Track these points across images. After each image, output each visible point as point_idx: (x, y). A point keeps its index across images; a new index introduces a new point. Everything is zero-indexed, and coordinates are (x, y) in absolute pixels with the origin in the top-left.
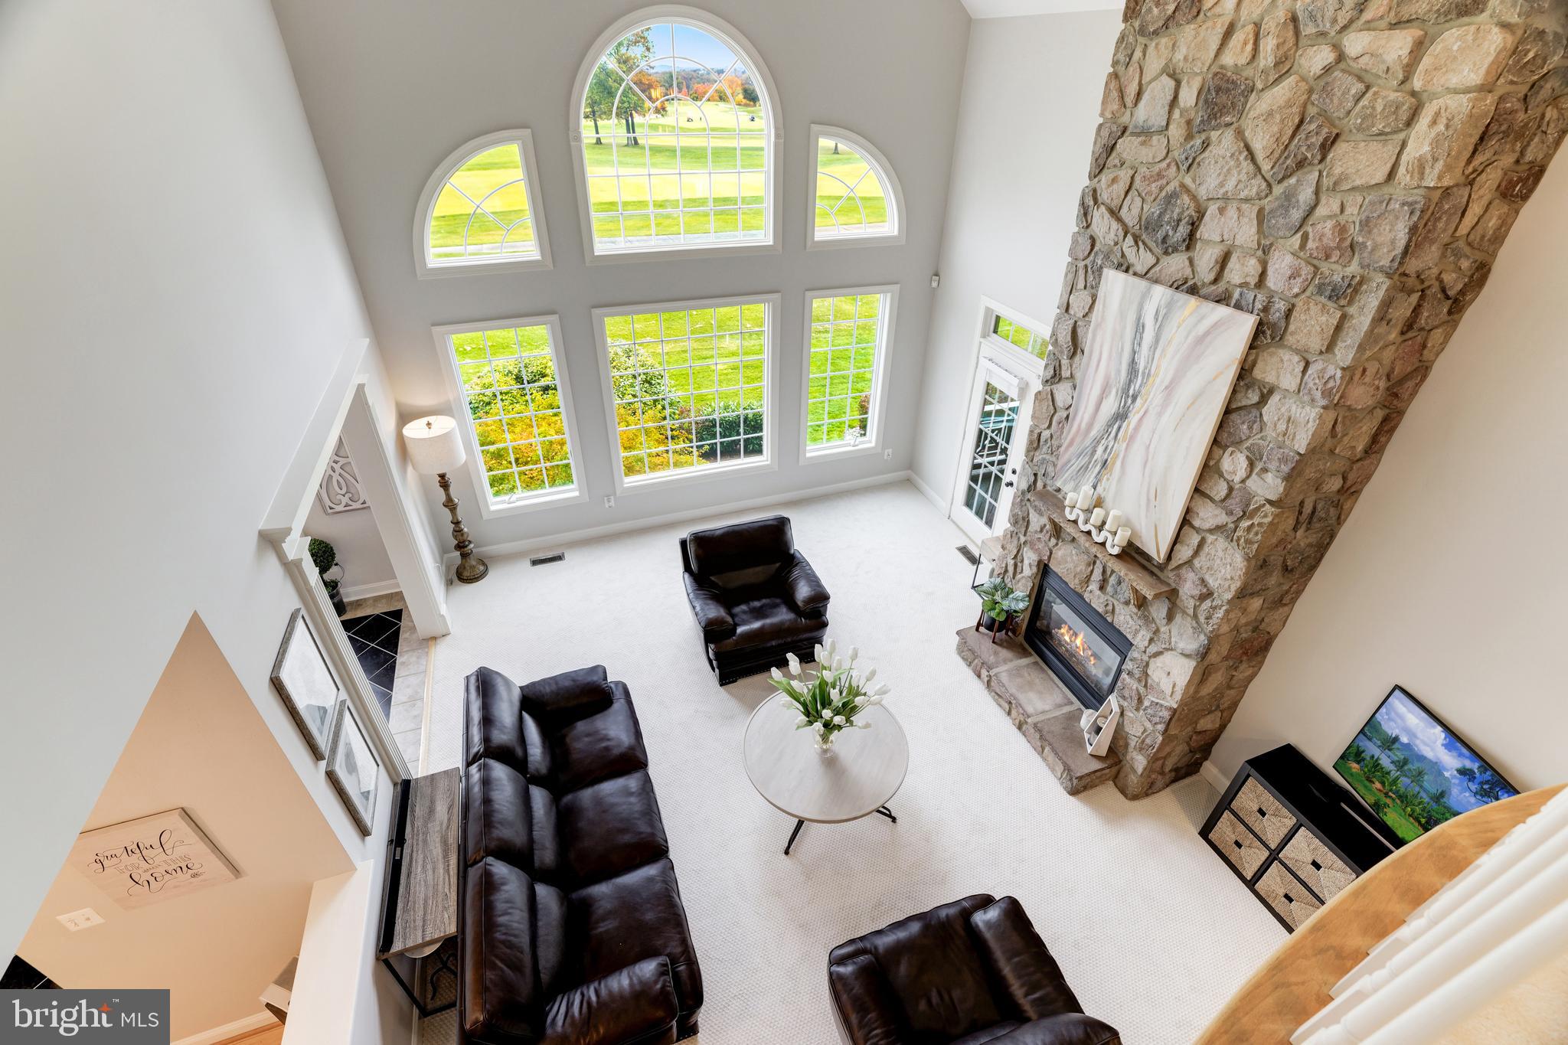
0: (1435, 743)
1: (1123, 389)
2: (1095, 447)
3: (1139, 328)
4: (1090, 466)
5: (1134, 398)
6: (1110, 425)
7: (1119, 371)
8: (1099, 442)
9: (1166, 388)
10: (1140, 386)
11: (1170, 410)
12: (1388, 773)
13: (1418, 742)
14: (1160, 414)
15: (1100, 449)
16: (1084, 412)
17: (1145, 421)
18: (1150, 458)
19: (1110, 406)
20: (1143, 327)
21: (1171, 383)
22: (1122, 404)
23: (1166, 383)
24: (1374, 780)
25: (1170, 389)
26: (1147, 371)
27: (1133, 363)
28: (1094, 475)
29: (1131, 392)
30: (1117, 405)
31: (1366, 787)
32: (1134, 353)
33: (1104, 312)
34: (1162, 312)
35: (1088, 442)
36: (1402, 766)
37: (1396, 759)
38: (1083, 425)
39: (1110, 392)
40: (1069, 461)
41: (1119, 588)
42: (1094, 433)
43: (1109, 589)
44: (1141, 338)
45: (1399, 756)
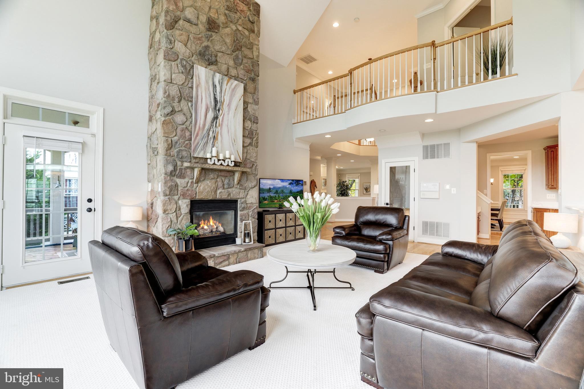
0: (279, 183)
1: (214, 108)
2: (209, 133)
3: (214, 86)
4: (209, 141)
5: (219, 110)
6: (212, 122)
7: (211, 102)
8: (210, 130)
9: (228, 105)
10: (220, 106)
11: (231, 112)
12: (276, 196)
13: (275, 185)
14: (228, 114)
15: (211, 133)
16: (200, 120)
17: (224, 117)
18: (229, 129)
19: (211, 115)
20: (216, 86)
21: (229, 103)
22: (215, 113)
23: (227, 104)
24: (274, 201)
25: (229, 105)
26: (221, 101)
27: (215, 99)
28: (211, 144)
29: (217, 109)
30: (213, 114)
31: (273, 204)
32: (215, 95)
33: (199, 80)
34: (221, 81)
35: (205, 132)
36: (277, 193)
37: (274, 192)
38: (201, 126)
39: (209, 110)
40: (198, 143)
41: (230, 182)
42: (207, 127)
43: (225, 186)
44: (216, 90)
45: (274, 191)
